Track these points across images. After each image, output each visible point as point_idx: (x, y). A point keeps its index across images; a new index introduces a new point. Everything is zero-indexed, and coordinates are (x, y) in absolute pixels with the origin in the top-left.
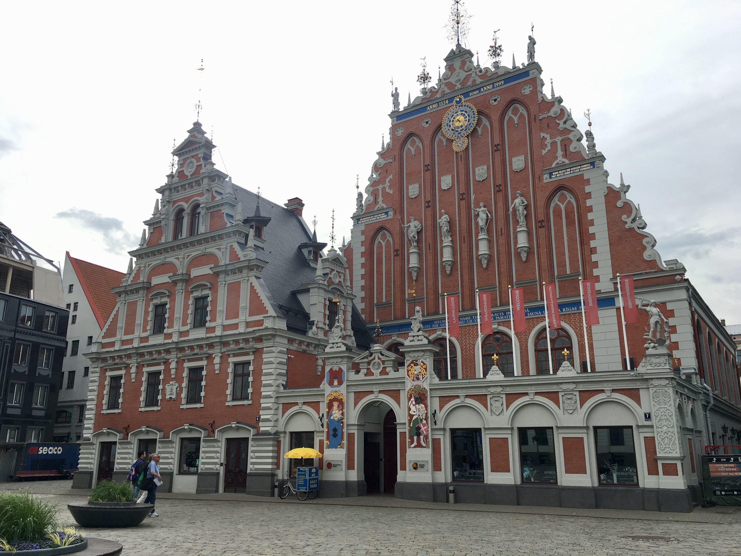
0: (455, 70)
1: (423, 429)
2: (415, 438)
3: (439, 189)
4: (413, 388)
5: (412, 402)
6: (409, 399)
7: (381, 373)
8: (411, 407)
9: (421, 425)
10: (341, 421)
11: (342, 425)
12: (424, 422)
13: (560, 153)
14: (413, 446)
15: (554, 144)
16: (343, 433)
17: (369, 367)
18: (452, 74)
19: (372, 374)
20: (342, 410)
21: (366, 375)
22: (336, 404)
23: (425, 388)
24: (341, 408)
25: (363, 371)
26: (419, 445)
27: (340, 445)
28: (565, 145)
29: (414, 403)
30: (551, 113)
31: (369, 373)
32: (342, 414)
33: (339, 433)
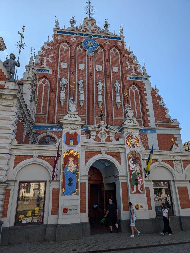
0: (89, 25)
1: (139, 180)
2: (135, 186)
3: (77, 69)
4: (131, 152)
5: (131, 161)
6: (129, 159)
7: (106, 141)
8: (130, 165)
9: (138, 178)
10: (76, 173)
11: (76, 176)
12: (140, 175)
13: (133, 71)
14: (133, 192)
15: (131, 67)
16: (77, 182)
17: (97, 135)
18: (87, 26)
19: (100, 140)
20: (77, 164)
21: (95, 140)
22: (71, 159)
23: (138, 153)
24: (76, 162)
25: (93, 137)
26: (138, 192)
27: (75, 192)
28: (135, 69)
29: (132, 162)
30: (130, 56)
31: (97, 139)
32: (78, 167)
33: (74, 182)
